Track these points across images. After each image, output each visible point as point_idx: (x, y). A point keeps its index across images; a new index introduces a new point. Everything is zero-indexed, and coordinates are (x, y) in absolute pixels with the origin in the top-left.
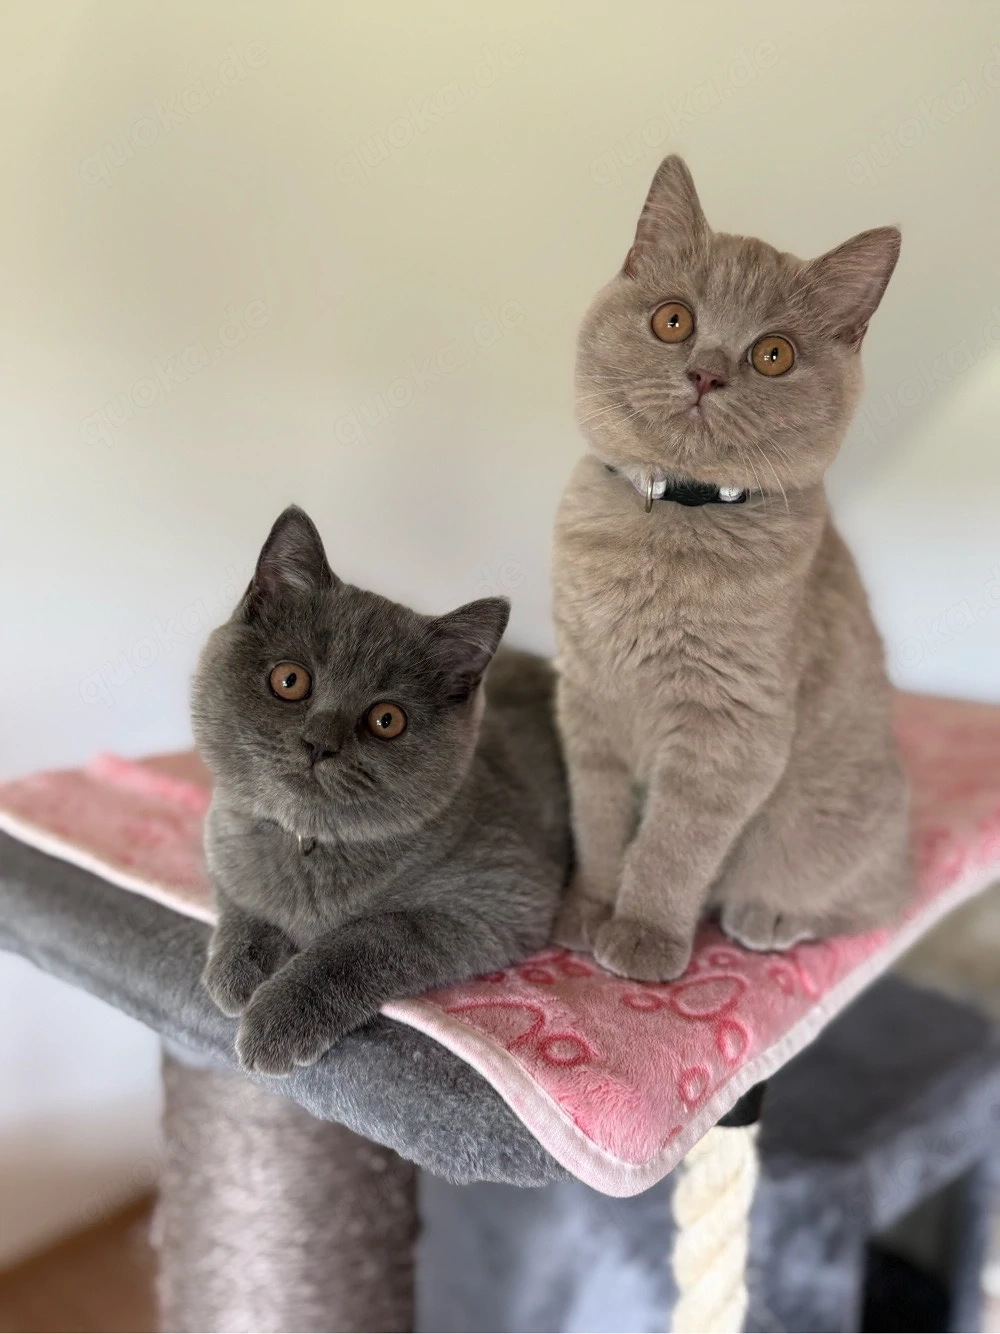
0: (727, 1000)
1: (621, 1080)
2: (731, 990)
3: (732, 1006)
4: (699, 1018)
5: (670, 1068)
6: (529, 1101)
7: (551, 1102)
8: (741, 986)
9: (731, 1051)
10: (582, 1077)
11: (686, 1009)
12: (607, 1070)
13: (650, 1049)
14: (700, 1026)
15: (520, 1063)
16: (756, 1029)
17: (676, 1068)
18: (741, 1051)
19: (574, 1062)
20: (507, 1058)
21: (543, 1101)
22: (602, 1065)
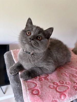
0: (65, 90)
1: (41, 100)
2: (66, 88)
3: (65, 91)
4: (59, 92)
5: (50, 99)
6: (26, 99)
7: (29, 100)
8: (68, 88)
9: (62, 98)
10: (36, 97)
11: (58, 90)
12: (40, 97)
13: (48, 95)
14: (58, 93)
15: (28, 92)
16: (69, 96)
17: (51, 99)
18: (64, 98)
19: (36, 94)
20: (27, 91)
21: (28, 99)
22: (39, 96)
